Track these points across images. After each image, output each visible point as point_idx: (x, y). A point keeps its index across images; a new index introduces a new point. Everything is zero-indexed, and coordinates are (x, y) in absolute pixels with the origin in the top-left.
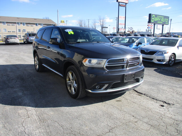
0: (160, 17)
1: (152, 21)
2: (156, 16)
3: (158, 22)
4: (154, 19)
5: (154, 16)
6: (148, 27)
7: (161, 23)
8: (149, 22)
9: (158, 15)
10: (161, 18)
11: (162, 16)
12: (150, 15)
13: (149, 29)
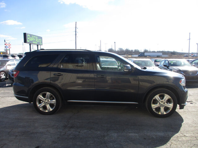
0: (34, 37)
1: (28, 41)
2: (31, 35)
3: (34, 42)
4: (29, 38)
5: (29, 35)
6: (6, 46)
7: (36, 43)
8: (25, 41)
9: (33, 35)
10: (36, 38)
11: (36, 36)
12: (25, 34)
13: (7, 49)
